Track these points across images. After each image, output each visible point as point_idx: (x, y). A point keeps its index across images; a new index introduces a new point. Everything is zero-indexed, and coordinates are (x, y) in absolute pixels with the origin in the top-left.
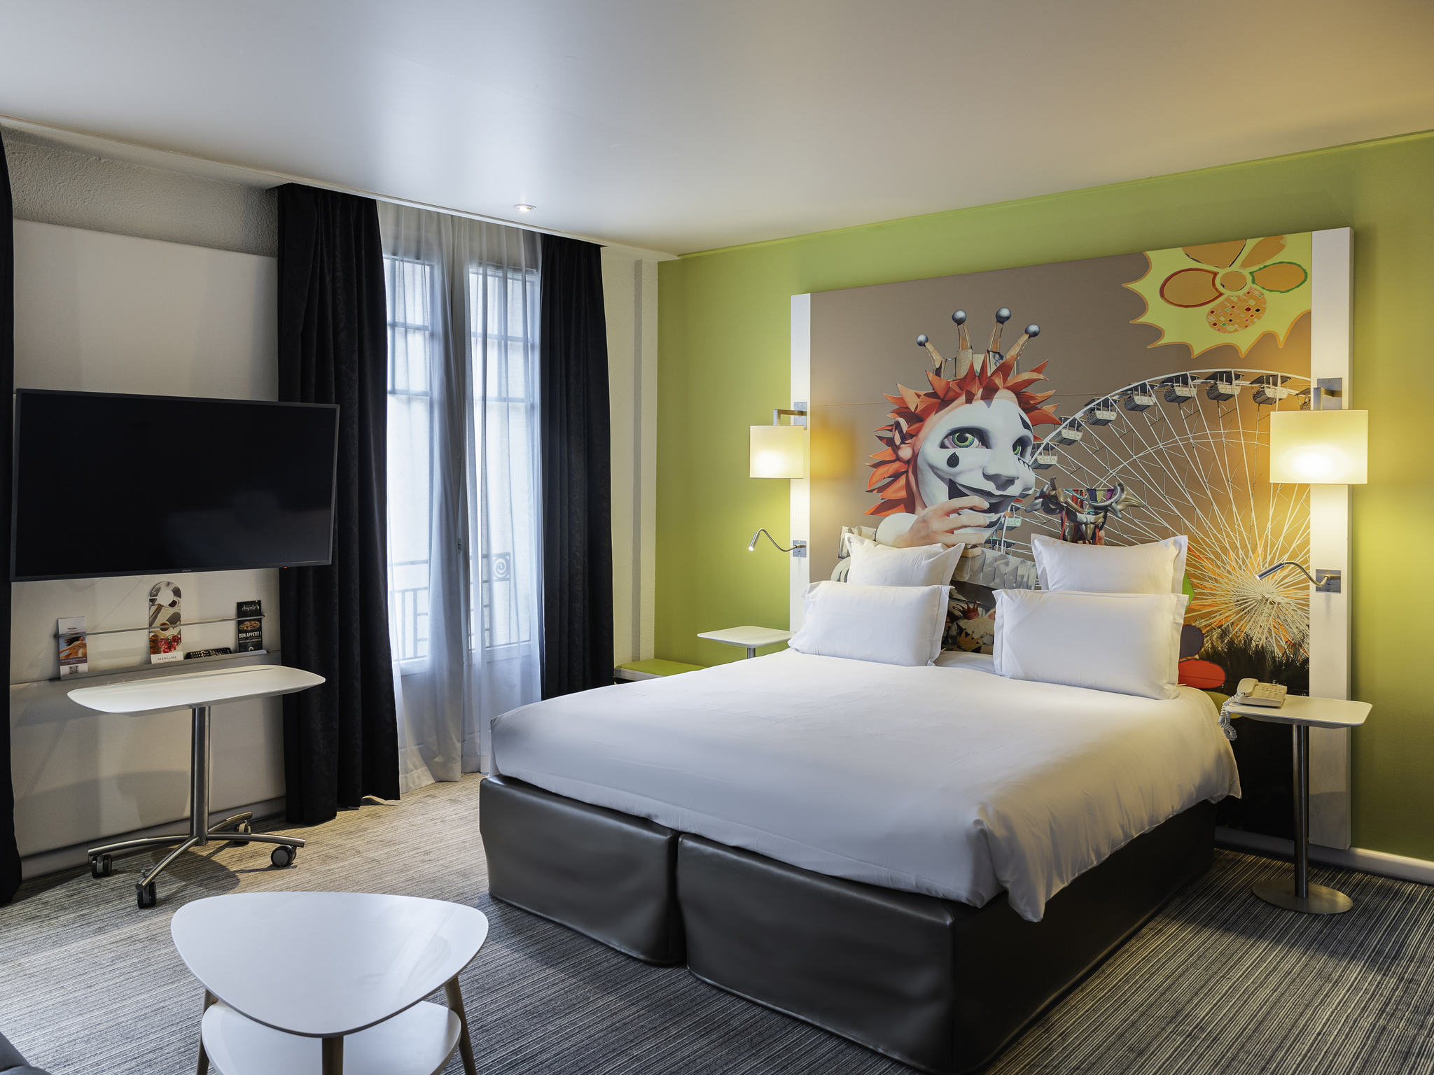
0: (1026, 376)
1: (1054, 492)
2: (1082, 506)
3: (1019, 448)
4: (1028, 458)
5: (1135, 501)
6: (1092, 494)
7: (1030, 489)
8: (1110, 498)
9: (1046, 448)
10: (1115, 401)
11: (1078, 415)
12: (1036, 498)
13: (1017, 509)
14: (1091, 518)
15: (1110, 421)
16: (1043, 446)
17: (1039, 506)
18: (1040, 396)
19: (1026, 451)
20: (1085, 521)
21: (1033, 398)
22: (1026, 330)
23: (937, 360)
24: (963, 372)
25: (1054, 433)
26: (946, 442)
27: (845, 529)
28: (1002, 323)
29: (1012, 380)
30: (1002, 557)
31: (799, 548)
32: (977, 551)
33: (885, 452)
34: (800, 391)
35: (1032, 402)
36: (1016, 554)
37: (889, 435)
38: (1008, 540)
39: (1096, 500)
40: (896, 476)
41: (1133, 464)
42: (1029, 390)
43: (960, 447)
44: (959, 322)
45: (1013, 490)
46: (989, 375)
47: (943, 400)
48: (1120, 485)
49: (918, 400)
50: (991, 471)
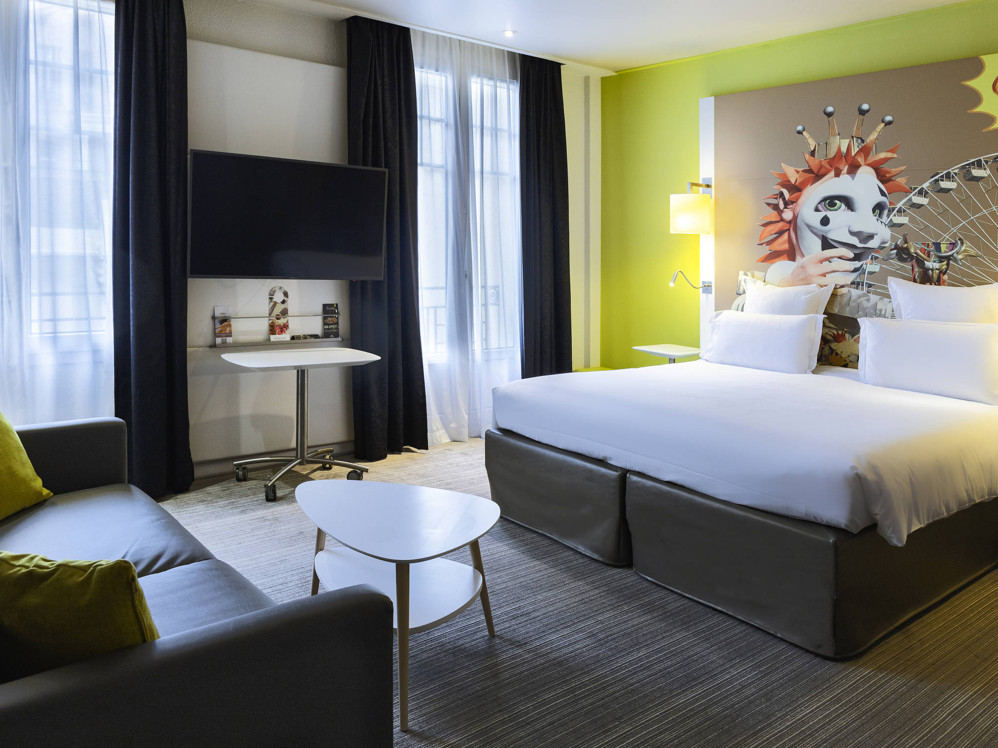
0: (883, 155)
1: (906, 245)
2: (929, 256)
3: (878, 211)
4: (885, 218)
5: (972, 252)
6: (937, 246)
7: (887, 243)
8: (952, 250)
9: (899, 211)
10: (955, 174)
11: (925, 185)
12: (892, 250)
13: (876, 258)
14: (937, 265)
15: (951, 189)
16: (896, 209)
17: (894, 255)
18: (894, 170)
19: (883, 214)
20: (931, 267)
21: (889, 172)
22: (882, 120)
23: (812, 144)
24: (832, 153)
25: (906, 199)
26: (820, 207)
27: (741, 273)
28: (864, 115)
29: (873, 158)
30: (864, 295)
31: (707, 288)
32: (844, 290)
33: (773, 215)
34: (707, 169)
35: (887, 175)
36: (875, 293)
37: (774, 202)
38: (869, 282)
39: (940, 251)
40: (780, 233)
41: (971, 223)
42: (885, 167)
43: (830, 210)
44: (829, 115)
45: (873, 244)
46: (853, 155)
47: (817, 175)
48: (960, 239)
49: (797, 175)
50: (855, 229)
